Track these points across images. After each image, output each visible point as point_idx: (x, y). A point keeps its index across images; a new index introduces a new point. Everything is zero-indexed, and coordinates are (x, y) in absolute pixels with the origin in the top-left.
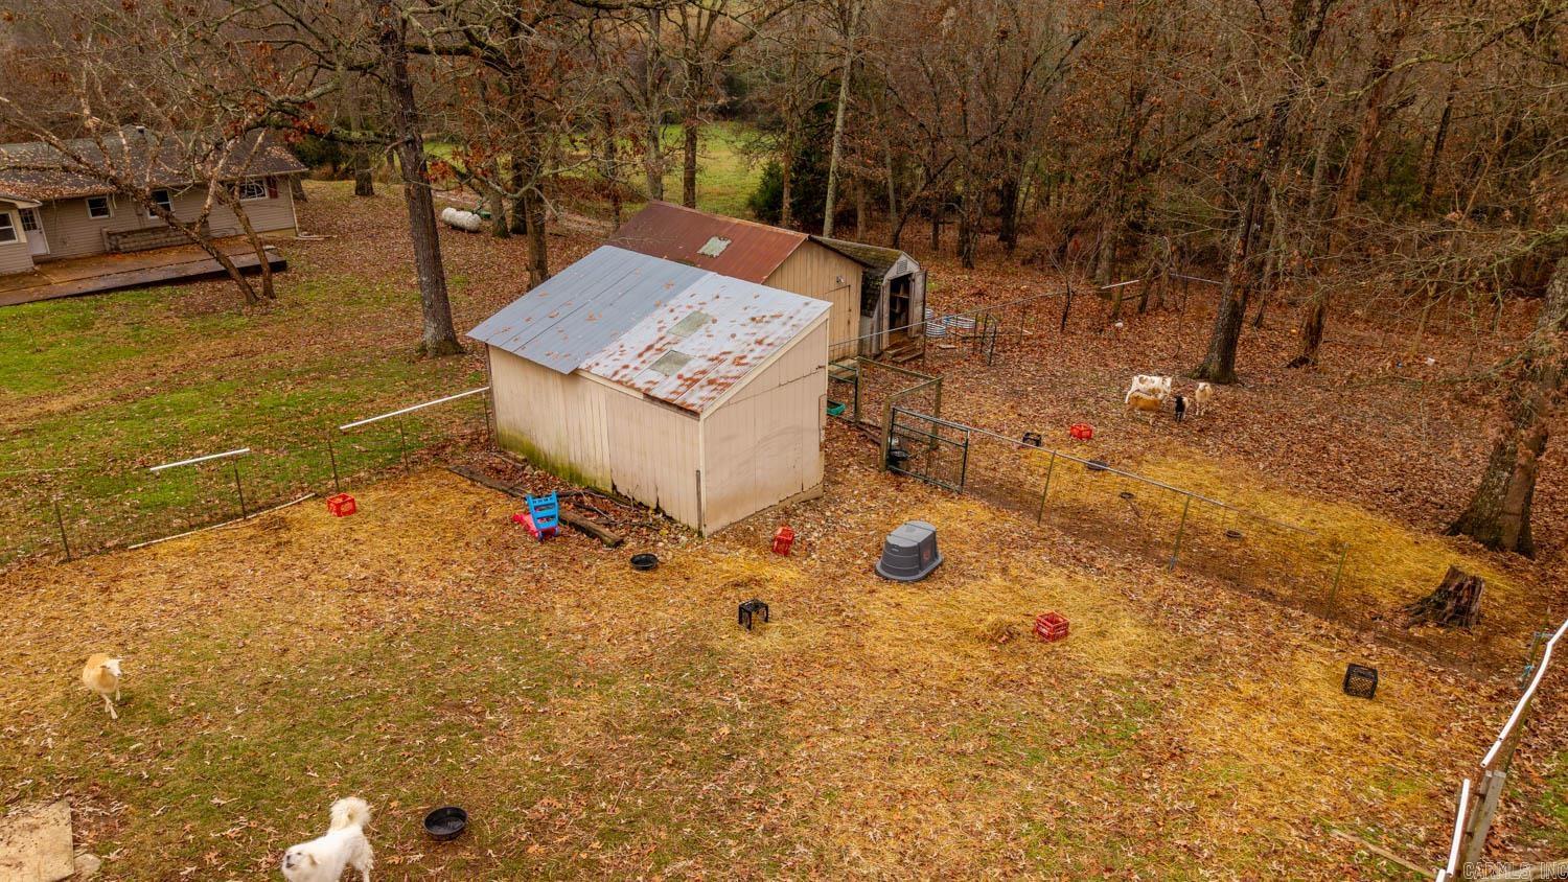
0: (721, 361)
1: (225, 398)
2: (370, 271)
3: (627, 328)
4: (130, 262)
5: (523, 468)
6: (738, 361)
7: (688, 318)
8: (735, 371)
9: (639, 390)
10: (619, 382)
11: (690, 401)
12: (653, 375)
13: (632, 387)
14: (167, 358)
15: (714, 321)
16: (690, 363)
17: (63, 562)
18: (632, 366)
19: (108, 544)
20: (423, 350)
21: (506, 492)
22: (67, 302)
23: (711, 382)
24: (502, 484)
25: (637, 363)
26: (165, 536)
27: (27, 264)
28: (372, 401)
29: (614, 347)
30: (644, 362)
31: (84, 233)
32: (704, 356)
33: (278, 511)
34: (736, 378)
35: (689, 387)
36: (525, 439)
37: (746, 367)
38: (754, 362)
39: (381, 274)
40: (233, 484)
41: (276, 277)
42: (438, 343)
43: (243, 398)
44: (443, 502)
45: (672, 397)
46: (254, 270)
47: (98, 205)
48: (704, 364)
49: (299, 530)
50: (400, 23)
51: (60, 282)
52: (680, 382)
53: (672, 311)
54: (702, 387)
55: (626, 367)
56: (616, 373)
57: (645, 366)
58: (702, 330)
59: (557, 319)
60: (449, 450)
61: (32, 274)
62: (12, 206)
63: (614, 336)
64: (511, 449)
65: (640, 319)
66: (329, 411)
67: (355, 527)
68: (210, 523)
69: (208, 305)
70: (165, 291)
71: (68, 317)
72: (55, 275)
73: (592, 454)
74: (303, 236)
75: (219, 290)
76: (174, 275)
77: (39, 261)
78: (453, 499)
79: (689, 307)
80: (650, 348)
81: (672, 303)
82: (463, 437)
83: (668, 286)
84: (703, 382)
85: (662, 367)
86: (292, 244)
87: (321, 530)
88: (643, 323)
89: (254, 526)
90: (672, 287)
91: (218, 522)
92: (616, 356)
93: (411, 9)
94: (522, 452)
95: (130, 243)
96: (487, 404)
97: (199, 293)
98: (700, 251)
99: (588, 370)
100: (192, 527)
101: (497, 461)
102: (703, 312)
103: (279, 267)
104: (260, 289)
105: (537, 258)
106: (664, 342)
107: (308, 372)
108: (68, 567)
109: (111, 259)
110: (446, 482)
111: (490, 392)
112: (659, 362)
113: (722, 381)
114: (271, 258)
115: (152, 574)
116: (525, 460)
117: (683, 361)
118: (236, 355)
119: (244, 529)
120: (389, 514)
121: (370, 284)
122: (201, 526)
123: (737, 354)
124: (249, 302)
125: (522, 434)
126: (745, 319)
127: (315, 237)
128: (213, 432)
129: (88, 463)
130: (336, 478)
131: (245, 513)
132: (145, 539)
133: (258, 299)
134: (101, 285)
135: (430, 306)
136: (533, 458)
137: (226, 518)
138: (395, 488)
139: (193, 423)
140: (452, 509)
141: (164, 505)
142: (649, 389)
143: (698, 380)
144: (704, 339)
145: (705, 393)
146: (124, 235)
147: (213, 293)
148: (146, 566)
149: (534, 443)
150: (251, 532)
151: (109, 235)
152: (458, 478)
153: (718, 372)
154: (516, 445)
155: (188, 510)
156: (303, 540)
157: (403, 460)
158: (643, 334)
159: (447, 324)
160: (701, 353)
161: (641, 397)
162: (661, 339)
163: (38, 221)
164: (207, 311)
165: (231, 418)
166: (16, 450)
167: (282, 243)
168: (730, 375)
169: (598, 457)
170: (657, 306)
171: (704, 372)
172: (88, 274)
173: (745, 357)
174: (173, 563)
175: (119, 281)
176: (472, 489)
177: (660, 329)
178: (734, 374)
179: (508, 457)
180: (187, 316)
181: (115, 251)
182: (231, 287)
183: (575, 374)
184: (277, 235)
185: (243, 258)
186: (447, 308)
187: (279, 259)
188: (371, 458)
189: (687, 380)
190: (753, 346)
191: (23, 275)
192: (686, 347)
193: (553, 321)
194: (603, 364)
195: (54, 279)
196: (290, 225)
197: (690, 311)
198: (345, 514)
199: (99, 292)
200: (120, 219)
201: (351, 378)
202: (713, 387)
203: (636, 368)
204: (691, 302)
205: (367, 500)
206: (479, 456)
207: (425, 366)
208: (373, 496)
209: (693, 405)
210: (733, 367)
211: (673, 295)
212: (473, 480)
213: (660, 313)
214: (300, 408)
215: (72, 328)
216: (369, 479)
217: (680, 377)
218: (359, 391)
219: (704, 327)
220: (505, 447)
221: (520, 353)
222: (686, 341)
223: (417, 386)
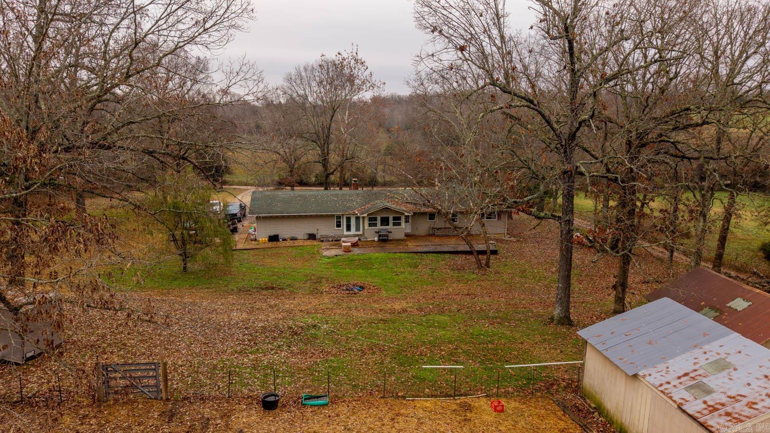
0: (738, 401)
1: (459, 324)
2: (534, 261)
3: (673, 356)
4: (437, 241)
5: (593, 413)
6: (751, 405)
7: (716, 362)
8: (747, 411)
9: (675, 402)
10: (662, 391)
11: (710, 423)
12: (686, 395)
13: (671, 398)
14: (441, 289)
15: (735, 369)
16: (714, 394)
17: (381, 397)
18: (673, 383)
19: (399, 394)
20: (552, 319)
21: (581, 427)
22: (412, 255)
23: (728, 414)
24: (579, 421)
25: (676, 382)
26: (421, 397)
27: (402, 236)
28: (522, 343)
29: (662, 366)
30: (681, 383)
31: (424, 226)
32: (725, 393)
33: (468, 399)
34: (747, 417)
35: (711, 412)
36: (597, 397)
37: (756, 411)
38: (764, 410)
39: (539, 263)
40: (453, 377)
41: (492, 257)
42: (561, 318)
43: (466, 326)
44: (547, 421)
45: (698, 415)
46: (483, 253)
47: (432, 216)
48: (724, 399)
49: (476, 414)
50: (575, 168)
51: (412, 245)
52: (704, 406)
53: (705, 353)
54: (720, 415)
55: (668, 383)
56: (661, 385)
57: (682, 387)
58: (725, 372)
59: (629, 337)
60: (555, 387)
61: (403, 240)
62: (403, 214)
63: (664, 359)
64: (588, 398)
65: (683, 352)
66: (501, 344)
67: (501, 422)
68: (440, 396)
69: (462, 266)
70: (447, 256)
71: (410, 261)
72: (410, 242)
73: (636, 423)
74: (507, 238)
75: (468, 259)
76: (452, 250)
77: (407, 235)
78: (551, 421)
79: (718, 354)
80: (686, 374)
81: (706, 347)
82: (564, 380)
83: (705, 335)
84: (722, 412)
85: (693, 391)
86: (501, 241)
87: (485, 417)
88: (684, 356)
89: (457, 404)
90: (708, 338)
91: (443, 397)
92: (662, 373)
93: (581, 162)
94: (594, 403)
95: (438, 233)
96: (581, 369)
97: (460, 259)
98: (728, 305)
99: (644, 376)
100: (432, 396)
101: (580, 402)
102: (728, 360)
103: (494, 252)
104: (484, 262)
105: (622, 281)
106: (697, 373)
107: (496, 318)
108: (382, 401)
109: (431, 238)
110: (550, 407)
111: (583, 365)
112: (691, 387)
113: (736, 416)
114: (492, 248)
115: (412, 417)
116: (595, 408)
117: (709, 392)
118: (468, 295)
119: (453, 404)
120: (519, 418)
121: (532, 268)
122: (436, 396)
123: (751, 399)
124: (478, 268)
125: (597, 393)
126: (760, 374)
127: (512, 239)
128: (450, 343)
129: (401, 346)
130: (498, 388)
131: (455, 396)
132: (413, 397)
133: (482, 267)
134: (425, 249)
135: (560, 299)
136: (600, 409)
137: (447, 396)
138: (525, 403)
139: (444, 335)
140: (551, 428)
141: (424, 379)
142: (681, 404)
143: (717, 409)
144: (726, 380)
145: (722, 420)
146: (438, 229)
147: (465, 260)
148: (410, 411)
149: (602, 401)
150: (455, 407)
151: (433, 228)
152: (557, 408)
153: (734, 408)
154: (593, 398)
155: (432, 386)
156: (476, 421)
157: (531, 387)
158: (681, 363)
159: (567, 310)
160: (722, 390)
161: (676, 407)
162: (695, 370)
163: (410, 221)
164: (461, 269)
165: (459, 336)
166: (379, 329)
167: (497, 240)
168: (743, 413)
169: (640, 427)
170: (695, 346)
171: (723, 405)
172: (422, 244)
173: (756, 403)
174: (421, 413)
175: (431, 249)
176: (563, 418)
177: (695, 364)
178: (746, 414)
179: (586, 403)
180: (453, 270)
181: (433, 235)
182: (472, 258)
183: (635, 376)
184: (497, 236)
185: (480, 246)
186: (568, 302)
187: (495, 249)
188: (516, 380)
189: (710, 406)
190: (764, 397)
191: (400, 240)
192: (712, 382)
193: (627, 338)
194: (654, 377)
195: (410, 244)
196: (503, 232)
197: (718, 357)
198: (498, 411)
199: (423, 253)
200: (439, 222)
201: (515, 327)
202: (729, 418)
203: (675, 386)
204: (721, 350)
205: (511, 405)
206: (570, 396)
207: (551, 329)
208: (513, 404)
209: (712, 427)
210: (746, 408)
211: (708, 342)
212: (564, 412)
213: (697, 352)
214: (489, 339)
215: (411, 266)
216: (513, 393)
217: (705, 402)
218: (518, 335)
219: (727, 371)
220: (585, 396)
221: (605, 353)
222: (712, 378)
223: (545, 340)
